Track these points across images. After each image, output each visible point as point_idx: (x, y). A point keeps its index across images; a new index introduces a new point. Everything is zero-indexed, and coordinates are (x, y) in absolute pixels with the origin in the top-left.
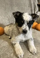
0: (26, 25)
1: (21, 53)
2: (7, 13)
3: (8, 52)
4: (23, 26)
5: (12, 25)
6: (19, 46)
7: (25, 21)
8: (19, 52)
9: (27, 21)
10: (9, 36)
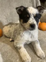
0: (33, 19)
1: (28, 59)
2: (4, 10)
3: (12, 58)
4: (29, 21)
5: (13, 25)
6: (24, 50)
7: (31, 14)
8: (26, 57)
9: (33, 14)
10: (10, 38)
